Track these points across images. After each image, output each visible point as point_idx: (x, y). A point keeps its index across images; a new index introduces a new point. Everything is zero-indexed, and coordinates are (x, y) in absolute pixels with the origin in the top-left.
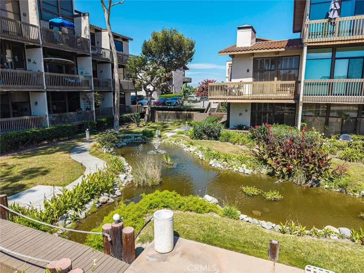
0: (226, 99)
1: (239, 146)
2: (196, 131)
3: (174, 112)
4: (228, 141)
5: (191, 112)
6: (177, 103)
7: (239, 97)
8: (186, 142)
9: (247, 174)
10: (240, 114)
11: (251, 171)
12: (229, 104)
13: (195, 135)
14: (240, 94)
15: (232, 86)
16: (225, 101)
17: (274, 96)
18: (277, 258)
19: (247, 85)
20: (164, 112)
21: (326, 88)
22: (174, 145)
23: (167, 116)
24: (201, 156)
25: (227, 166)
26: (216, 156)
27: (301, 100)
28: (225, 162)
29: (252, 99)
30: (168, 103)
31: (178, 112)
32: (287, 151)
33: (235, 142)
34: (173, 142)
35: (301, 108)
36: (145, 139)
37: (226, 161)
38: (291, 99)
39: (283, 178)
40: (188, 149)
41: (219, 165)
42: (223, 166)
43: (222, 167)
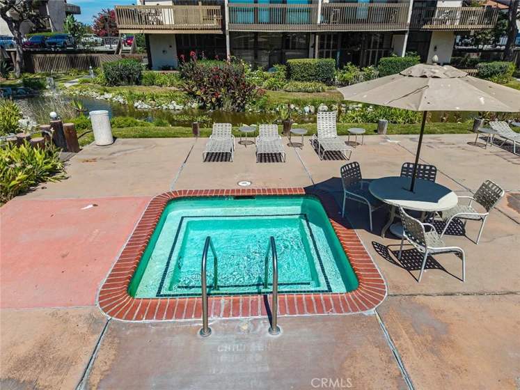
0: (142, 29)
1: (168, 88)
2: (109, 74)
3: (65, 55)
4: (153, 85)
5: (93, 55)
6: (65, 43)
7: (159, 27)
8: (96, 90)
9: (178, 110)
10: (164, 51)
11: (182, 106)
12: (147, 35)
13: (108, 80)
14: (159, 23)
15: (147, 11)
16: (142, 31)
17: (201, 26)
18: (199, 135)
19: (166, 10)
20: (48, 55)
21: (251, 16)
22: (80, 96)
23: (55, 62)
24: (121, 100)
25: (155, 106)
26: (142, 98)
27: (227, 28)
28: (152, 102)
29: (175, 29)
30: (49, 43)
31: (72, 55)
32: (215, 80)
33: (162, 84)
34: (77, 92)
35: (228, 37)
36: (30, 92)
37: (154, 100)
38: (219, 29)
39: (214, 109)
40: (102, 97)
41: (146, 106)
42: (151, 105)
43: (150, 107)
